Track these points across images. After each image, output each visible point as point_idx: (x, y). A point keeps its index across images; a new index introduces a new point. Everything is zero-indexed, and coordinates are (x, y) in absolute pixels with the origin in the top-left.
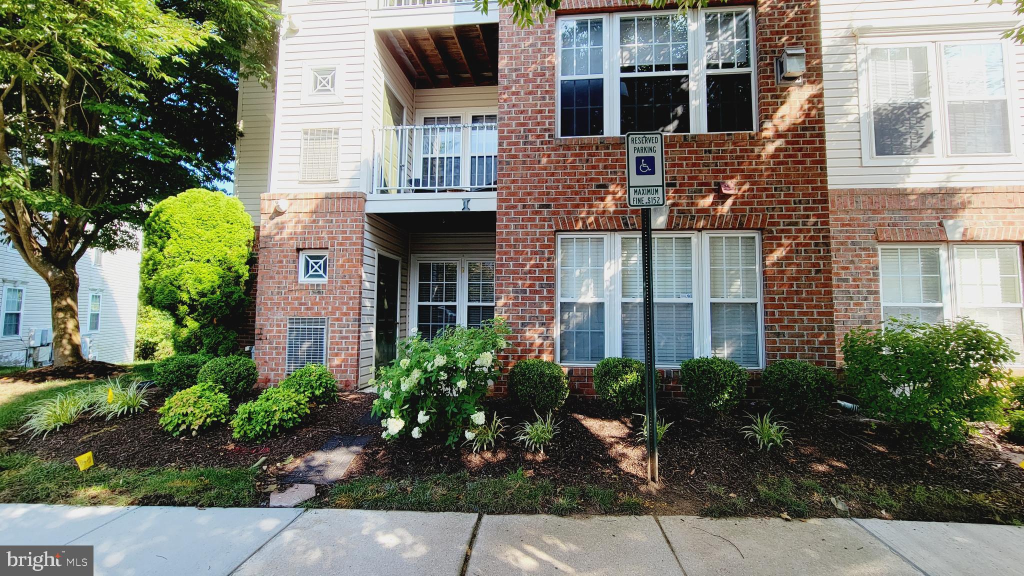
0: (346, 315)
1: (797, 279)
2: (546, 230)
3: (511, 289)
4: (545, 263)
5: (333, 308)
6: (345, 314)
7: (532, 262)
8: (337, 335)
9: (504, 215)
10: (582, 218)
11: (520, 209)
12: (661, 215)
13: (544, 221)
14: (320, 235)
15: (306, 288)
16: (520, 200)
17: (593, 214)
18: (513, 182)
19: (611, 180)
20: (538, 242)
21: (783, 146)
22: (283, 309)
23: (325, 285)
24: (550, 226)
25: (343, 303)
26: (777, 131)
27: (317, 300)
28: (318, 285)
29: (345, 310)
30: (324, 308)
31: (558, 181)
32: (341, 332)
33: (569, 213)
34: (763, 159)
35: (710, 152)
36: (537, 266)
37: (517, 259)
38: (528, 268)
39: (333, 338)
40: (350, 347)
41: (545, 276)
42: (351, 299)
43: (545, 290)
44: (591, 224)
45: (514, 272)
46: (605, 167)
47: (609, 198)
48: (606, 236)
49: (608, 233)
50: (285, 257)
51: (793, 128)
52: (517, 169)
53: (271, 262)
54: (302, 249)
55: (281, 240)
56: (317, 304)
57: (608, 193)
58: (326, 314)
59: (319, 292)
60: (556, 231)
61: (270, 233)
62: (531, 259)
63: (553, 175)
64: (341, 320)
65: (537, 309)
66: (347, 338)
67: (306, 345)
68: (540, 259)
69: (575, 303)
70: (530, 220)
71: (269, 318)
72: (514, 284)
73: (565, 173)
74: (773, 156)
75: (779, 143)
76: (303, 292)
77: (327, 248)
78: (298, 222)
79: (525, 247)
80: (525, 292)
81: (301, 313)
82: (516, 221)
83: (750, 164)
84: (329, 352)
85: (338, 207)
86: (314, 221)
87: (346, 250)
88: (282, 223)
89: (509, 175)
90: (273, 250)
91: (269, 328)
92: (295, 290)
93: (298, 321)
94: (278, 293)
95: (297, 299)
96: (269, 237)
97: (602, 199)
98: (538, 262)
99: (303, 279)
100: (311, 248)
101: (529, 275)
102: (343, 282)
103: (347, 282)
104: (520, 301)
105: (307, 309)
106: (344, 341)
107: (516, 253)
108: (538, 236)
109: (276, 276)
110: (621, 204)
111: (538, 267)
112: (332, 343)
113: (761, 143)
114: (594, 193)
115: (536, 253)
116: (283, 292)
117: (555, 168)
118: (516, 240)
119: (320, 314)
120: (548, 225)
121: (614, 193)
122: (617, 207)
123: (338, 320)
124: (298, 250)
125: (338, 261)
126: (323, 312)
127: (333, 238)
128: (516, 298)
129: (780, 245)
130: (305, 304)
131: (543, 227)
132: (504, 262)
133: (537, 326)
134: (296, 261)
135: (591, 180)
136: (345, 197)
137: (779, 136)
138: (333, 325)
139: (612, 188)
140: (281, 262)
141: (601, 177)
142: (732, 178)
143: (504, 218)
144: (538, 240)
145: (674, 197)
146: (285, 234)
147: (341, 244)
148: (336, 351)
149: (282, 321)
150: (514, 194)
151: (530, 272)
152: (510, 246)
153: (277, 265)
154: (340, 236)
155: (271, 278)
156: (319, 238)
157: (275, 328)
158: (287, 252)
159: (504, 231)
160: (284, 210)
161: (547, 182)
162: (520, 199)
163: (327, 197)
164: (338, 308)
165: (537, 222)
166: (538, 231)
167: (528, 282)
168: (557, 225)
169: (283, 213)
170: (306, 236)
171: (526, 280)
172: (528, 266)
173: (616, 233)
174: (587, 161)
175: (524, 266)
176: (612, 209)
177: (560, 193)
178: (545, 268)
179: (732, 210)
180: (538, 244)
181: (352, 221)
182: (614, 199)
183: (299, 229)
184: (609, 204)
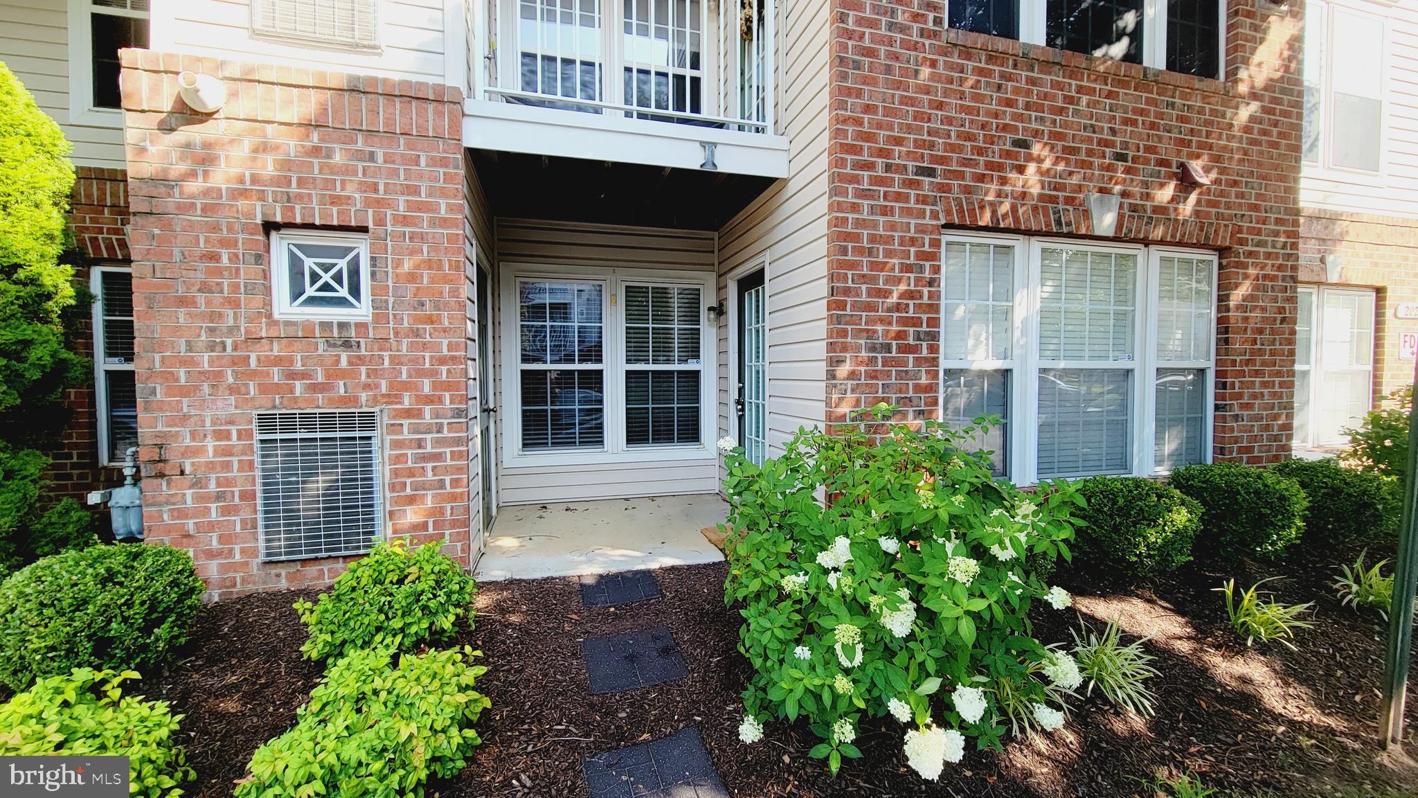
0: (432, 402)
1: (1261, 331)
2: (927, 221)
3: (862, 342)
4: (926, 291)
5: (391, 386)
6: (429, 400)
7: (903, 287)
8: (409, 452)
9: (850, 182)
10: (992, 204)
11: (880, 172)
12: (1109, 210)
13: (924, 202)
14: (338, 191)
15: (305, 334)
16: (882, 153)
17: (1007, 196)
18: (868, 109)
19: (1037, 134)
20: (913, 245)
21: (1258, 114)
22: (232, 390)
23: (365, 325)
24: (935, 215)
25: (422, 373)
26: (1253, 87)
27: (344, 363)
28: (342, 326)
29: (427, 389)
30: (367, 387)
31: (949, 121)
32: (420, 444)
33: (967, 190)
34: (1236, 132)
35: (1173, 105)
36: (910, 295)
37: (874, 280)
38: (894, 299)
39: (398, 459)
40: (448, 479)
41: (924, 317)
42: (443, 361)
43: (924, 344)
44: (1005, 216)
45: (870, 307)
46: (1028, 106)
47: (1031, 168)
48: (1019, 244)
49: (1021, 237)
50: (224, 243)
51: (1270, 86)
52: (872, 82)
53: (177, 256)
54: (277, 226)
55: (206, 193)
56: (342, 374)
57: (1030, 158)
58: (375, 400)
59: (347, 344)
60: (945, 226)
61: (165, 171)
62: (899, 280)
63: (940, 106)
64: (419, 414)
65: (911, 383)
66: (437, 457)
67: (319, 484)
68: (917, 280)
69: (962, 370)
70: (899, 197)
71: (186, 417)
72: (868, 331)
73: (961, 106)
74: (1247, 129)
75: (1254, 106)
76: (298, 345)
77: (364, 230)
78: (263, 148)
79: (889, 254)
80: (888, 348)
81: (296, 399)
82: (872, 198)
83: (1220, 138)
84: (388, 495)
85: (390, 120)
86: (316, 151)
87: (422, 237)
88: (207, 145)
89: (859, 93)
90: (179, 222)
91: (188, 442)
92: (270, 339)
93: (288, 422)
94: (211, 347)
95: (278, 361)
96: (161, 181)
97: (1021, 170)
98: (912, 287)
99: (284, 307)
100: (312, 226)
101: (896, 315)
102: (417, 319)
103: (430, 320)
104: (880, 367)
105: (315, 388)
106: (429, 465)
107: (874, 266)
108: (912, 233)
109: (201, 299)
110: (1050, 183)
111: (912, 298)
112: (396, 473)
113: (1234, 103)
114: (1008, 154)
115: (908, 268)
116: (229, 342)
117: (946, 93)
118: (873, 239)
119: (355, 400)
120: (932, 211)
121: (1040, 160)
122: (1043, 188)
123: (408, 413)
124: (269, 227)
125: (398, 264)
126: (363, 396)
127: (379, 203)
128: (872, 361)
129: (1246, 277)
130: (304, 375)
131: (922, 214)
132: (850, 284)
133: (911, 416)
134: (262, 257)
135: (1005, 128)
136: (411, 96)
137: (1254, 96)
138: (395, 428)
139: (1036, 149)
140: (214, 257)
141: (1020, 125)
142: (1198, 157)
143: (850, 188)
144: (913, 241)
145: (1125, 180)
146: (221, 177)
147: (405, 221)
148: (408, 491)
149: (232, 423)
150: (869, 137)
151: (897, 307)
152: (860, 251)
153: (201, 266)
154: (402, 199)
155: (183, 302)
156: (335, 200)
157: (210, 444)
158: (230, 228)
159: (850, 216)
160: (211, 107)
161: (929, 120)
162: (881, 150)
163: (355, 89)
164: (406, 386)
165: (912, 204)
166: (913, 222)
167: (895, 328)
168: (948, 212)
169: (209, 115)
170: (294, 189)
171: (890, 324)
172: (895, 295)
173: (1033, 239)
174: (999, 87)
175: (886, 294)
176: (1035, 190)
177: (953, 148)
178: (925, 300)
179: (1197, 213)
180: (912, 250)
181: (433, 162)
182: (1040, 172)
183: (268, 167)
184: (1031, 180)
